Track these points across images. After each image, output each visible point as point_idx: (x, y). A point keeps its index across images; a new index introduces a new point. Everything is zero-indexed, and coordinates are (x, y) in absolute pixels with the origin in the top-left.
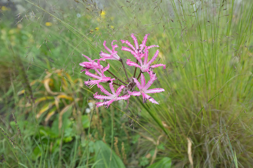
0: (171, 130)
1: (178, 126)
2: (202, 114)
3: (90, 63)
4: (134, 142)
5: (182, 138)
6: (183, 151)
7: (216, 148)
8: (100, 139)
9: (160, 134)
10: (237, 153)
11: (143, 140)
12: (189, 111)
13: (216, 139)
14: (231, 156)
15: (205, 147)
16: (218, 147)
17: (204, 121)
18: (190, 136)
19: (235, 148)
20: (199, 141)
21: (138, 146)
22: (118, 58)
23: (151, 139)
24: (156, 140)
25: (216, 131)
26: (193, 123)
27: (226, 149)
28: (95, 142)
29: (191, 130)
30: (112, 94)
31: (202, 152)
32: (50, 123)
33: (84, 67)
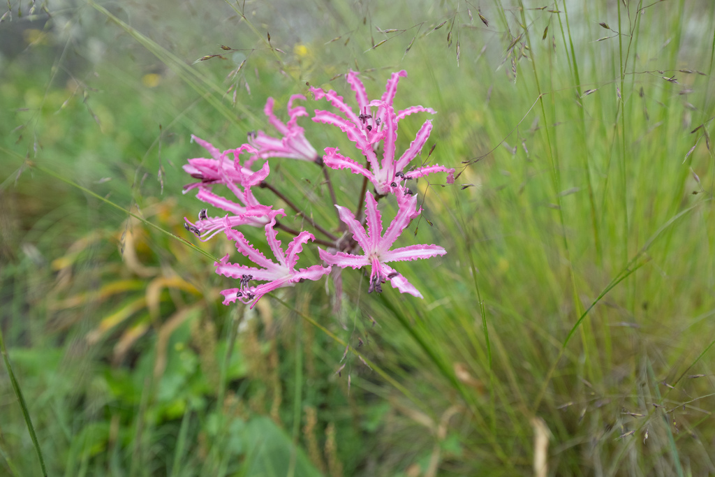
0: (485, 391)
1: (504, 379)
2: (581, 345)
3: (212, 162)
4: (371, 426)
5: (520, 417)
6: (522, 460)
7: (627, 458)
8: (267, 410)
9: (449, 405)
11: (401, 422)
12: (542, 333)
13: (627, 427)
16: (634, 455)
17: (586, 367)
18: (543, 411)
20: (572, 431)
21: (386, 439)
22: (311, 152)
23: (424, 419)
24: (437, 422)
25: (627, 400)
26: (553, 372)
27: (660, 463)
28: (248, 421)
29: (547, 394)
31: (581, 466)
32: (133, 359)
33: (194, 176)
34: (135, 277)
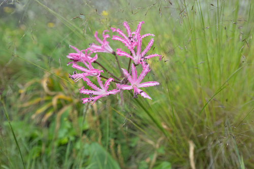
0: (172, 132)
1: (179, 128)
2: (205, 115)
3: (77, 54)
4: (133, 145)
5: (184, 141)
6: (185, 155)
7: (221, 153)
8: (97, 141)
9: (160, 137)
10: (245, 158)
11: (143, 143)
12: (191, 111)
13: (221, 142)
14: (237, 162)
15: (209, 151)
16: (223, 152)
17: (207, 122)
18: (192, 138)
19: (242, 153)
20: (202, 144)
21: (138, 149)
23: (151, 142)
24: (155, 143)
25: (221, 133)
26: (196, 125)
27: (232, 154)
28: (90, 144)
29: (193, 132)
30: (100, 88)
31: (205, 156)
33: (71, 59)
34: (48, 95)
